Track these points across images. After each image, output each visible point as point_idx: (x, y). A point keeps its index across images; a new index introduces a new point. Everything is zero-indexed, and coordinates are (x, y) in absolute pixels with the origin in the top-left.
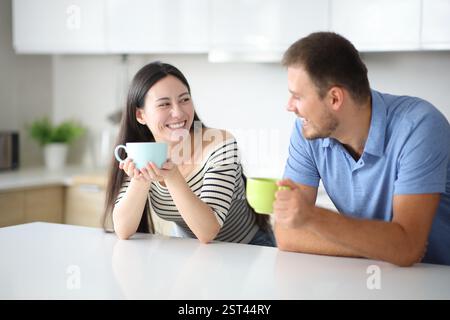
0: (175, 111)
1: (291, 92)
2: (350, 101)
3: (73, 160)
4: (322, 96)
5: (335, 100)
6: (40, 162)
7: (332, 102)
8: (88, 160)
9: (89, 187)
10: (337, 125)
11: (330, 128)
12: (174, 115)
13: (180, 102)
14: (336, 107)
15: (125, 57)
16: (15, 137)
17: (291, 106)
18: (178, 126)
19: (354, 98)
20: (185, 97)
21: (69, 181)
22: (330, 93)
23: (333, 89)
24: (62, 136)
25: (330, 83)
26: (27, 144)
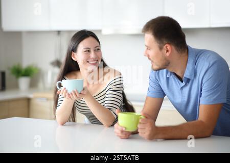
0: (92, 55)
1: (146, 46)
2: (175, 52)
3: (33, 85)
4: (161, 48)
5: (167, 51)
6: (16, 87)
7: (166, 51)
8: (41, 85)
9: (42, 99)
10: (169, 63)
11: (166, 65)
12: (91, 57)
13: (95, 50)
14: (168, 54)
15: (59, 32)
16: (3, 74)
17: (146, 54)
18: (93, 62)
19: (177, 50)
20: (98, 48)
21: (31, 96)
22: (165, 47)
23: (166, 45)
24: (27, 73)
25: (165, 42)
26: (9, 78)
